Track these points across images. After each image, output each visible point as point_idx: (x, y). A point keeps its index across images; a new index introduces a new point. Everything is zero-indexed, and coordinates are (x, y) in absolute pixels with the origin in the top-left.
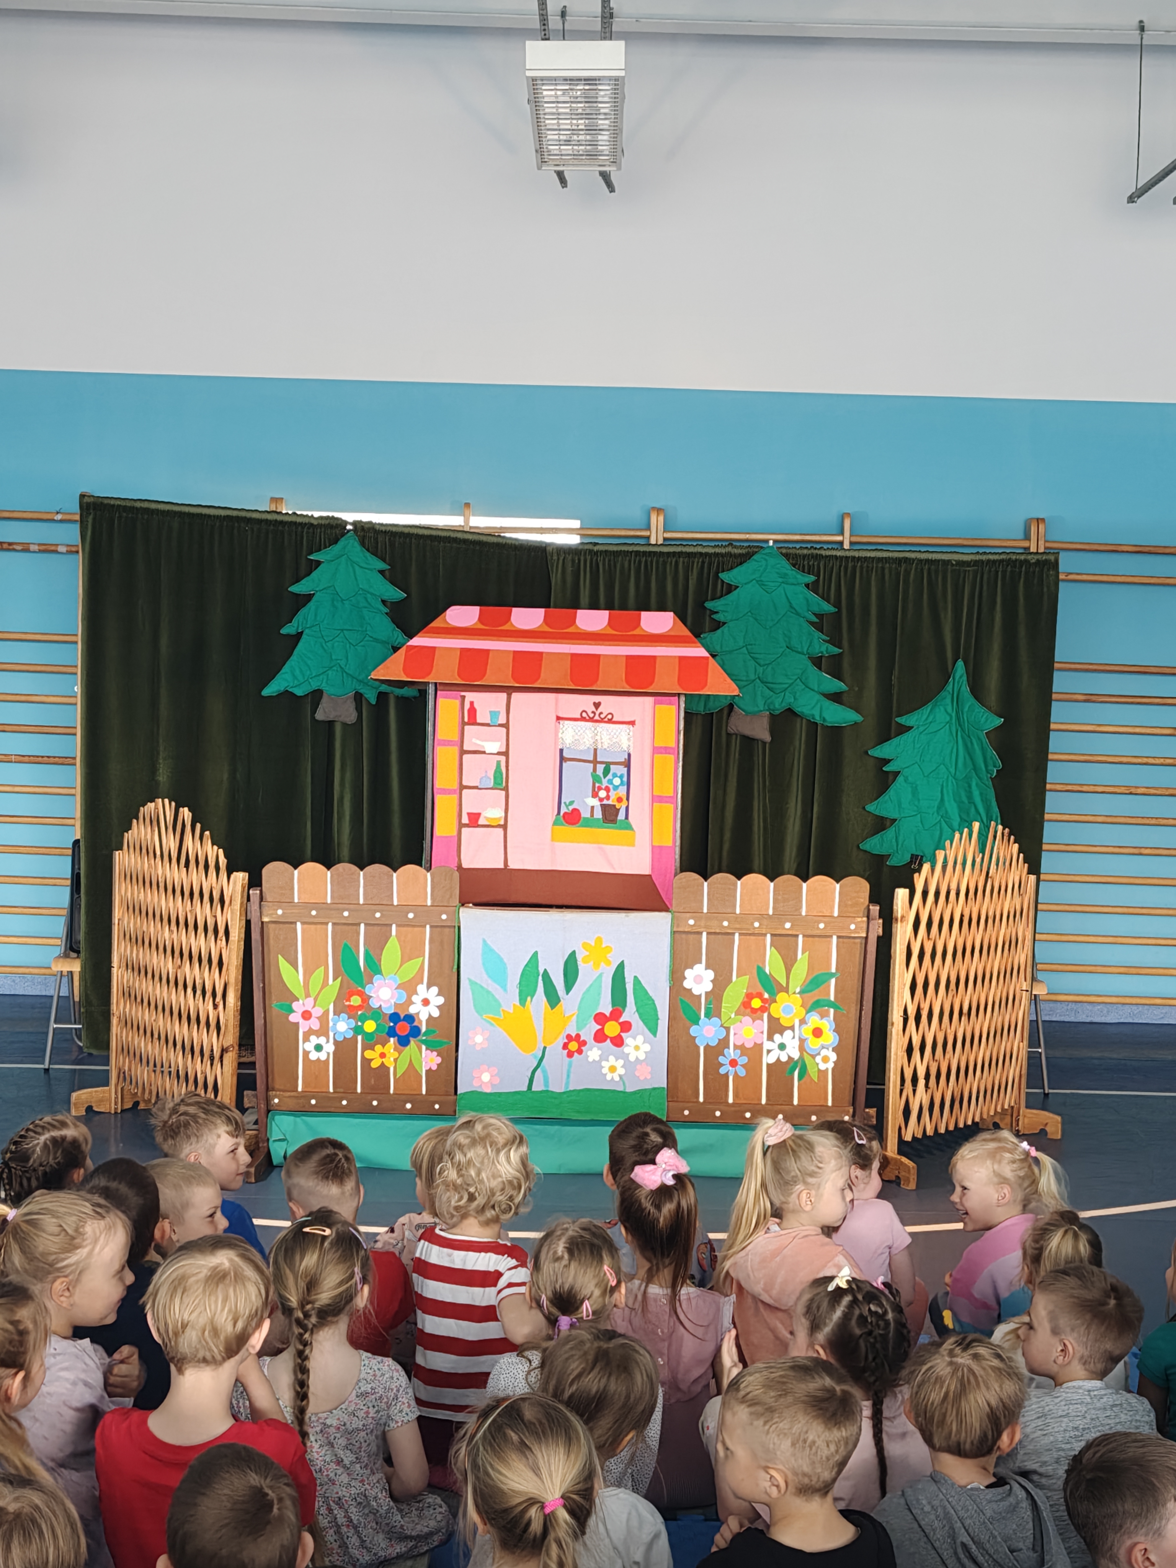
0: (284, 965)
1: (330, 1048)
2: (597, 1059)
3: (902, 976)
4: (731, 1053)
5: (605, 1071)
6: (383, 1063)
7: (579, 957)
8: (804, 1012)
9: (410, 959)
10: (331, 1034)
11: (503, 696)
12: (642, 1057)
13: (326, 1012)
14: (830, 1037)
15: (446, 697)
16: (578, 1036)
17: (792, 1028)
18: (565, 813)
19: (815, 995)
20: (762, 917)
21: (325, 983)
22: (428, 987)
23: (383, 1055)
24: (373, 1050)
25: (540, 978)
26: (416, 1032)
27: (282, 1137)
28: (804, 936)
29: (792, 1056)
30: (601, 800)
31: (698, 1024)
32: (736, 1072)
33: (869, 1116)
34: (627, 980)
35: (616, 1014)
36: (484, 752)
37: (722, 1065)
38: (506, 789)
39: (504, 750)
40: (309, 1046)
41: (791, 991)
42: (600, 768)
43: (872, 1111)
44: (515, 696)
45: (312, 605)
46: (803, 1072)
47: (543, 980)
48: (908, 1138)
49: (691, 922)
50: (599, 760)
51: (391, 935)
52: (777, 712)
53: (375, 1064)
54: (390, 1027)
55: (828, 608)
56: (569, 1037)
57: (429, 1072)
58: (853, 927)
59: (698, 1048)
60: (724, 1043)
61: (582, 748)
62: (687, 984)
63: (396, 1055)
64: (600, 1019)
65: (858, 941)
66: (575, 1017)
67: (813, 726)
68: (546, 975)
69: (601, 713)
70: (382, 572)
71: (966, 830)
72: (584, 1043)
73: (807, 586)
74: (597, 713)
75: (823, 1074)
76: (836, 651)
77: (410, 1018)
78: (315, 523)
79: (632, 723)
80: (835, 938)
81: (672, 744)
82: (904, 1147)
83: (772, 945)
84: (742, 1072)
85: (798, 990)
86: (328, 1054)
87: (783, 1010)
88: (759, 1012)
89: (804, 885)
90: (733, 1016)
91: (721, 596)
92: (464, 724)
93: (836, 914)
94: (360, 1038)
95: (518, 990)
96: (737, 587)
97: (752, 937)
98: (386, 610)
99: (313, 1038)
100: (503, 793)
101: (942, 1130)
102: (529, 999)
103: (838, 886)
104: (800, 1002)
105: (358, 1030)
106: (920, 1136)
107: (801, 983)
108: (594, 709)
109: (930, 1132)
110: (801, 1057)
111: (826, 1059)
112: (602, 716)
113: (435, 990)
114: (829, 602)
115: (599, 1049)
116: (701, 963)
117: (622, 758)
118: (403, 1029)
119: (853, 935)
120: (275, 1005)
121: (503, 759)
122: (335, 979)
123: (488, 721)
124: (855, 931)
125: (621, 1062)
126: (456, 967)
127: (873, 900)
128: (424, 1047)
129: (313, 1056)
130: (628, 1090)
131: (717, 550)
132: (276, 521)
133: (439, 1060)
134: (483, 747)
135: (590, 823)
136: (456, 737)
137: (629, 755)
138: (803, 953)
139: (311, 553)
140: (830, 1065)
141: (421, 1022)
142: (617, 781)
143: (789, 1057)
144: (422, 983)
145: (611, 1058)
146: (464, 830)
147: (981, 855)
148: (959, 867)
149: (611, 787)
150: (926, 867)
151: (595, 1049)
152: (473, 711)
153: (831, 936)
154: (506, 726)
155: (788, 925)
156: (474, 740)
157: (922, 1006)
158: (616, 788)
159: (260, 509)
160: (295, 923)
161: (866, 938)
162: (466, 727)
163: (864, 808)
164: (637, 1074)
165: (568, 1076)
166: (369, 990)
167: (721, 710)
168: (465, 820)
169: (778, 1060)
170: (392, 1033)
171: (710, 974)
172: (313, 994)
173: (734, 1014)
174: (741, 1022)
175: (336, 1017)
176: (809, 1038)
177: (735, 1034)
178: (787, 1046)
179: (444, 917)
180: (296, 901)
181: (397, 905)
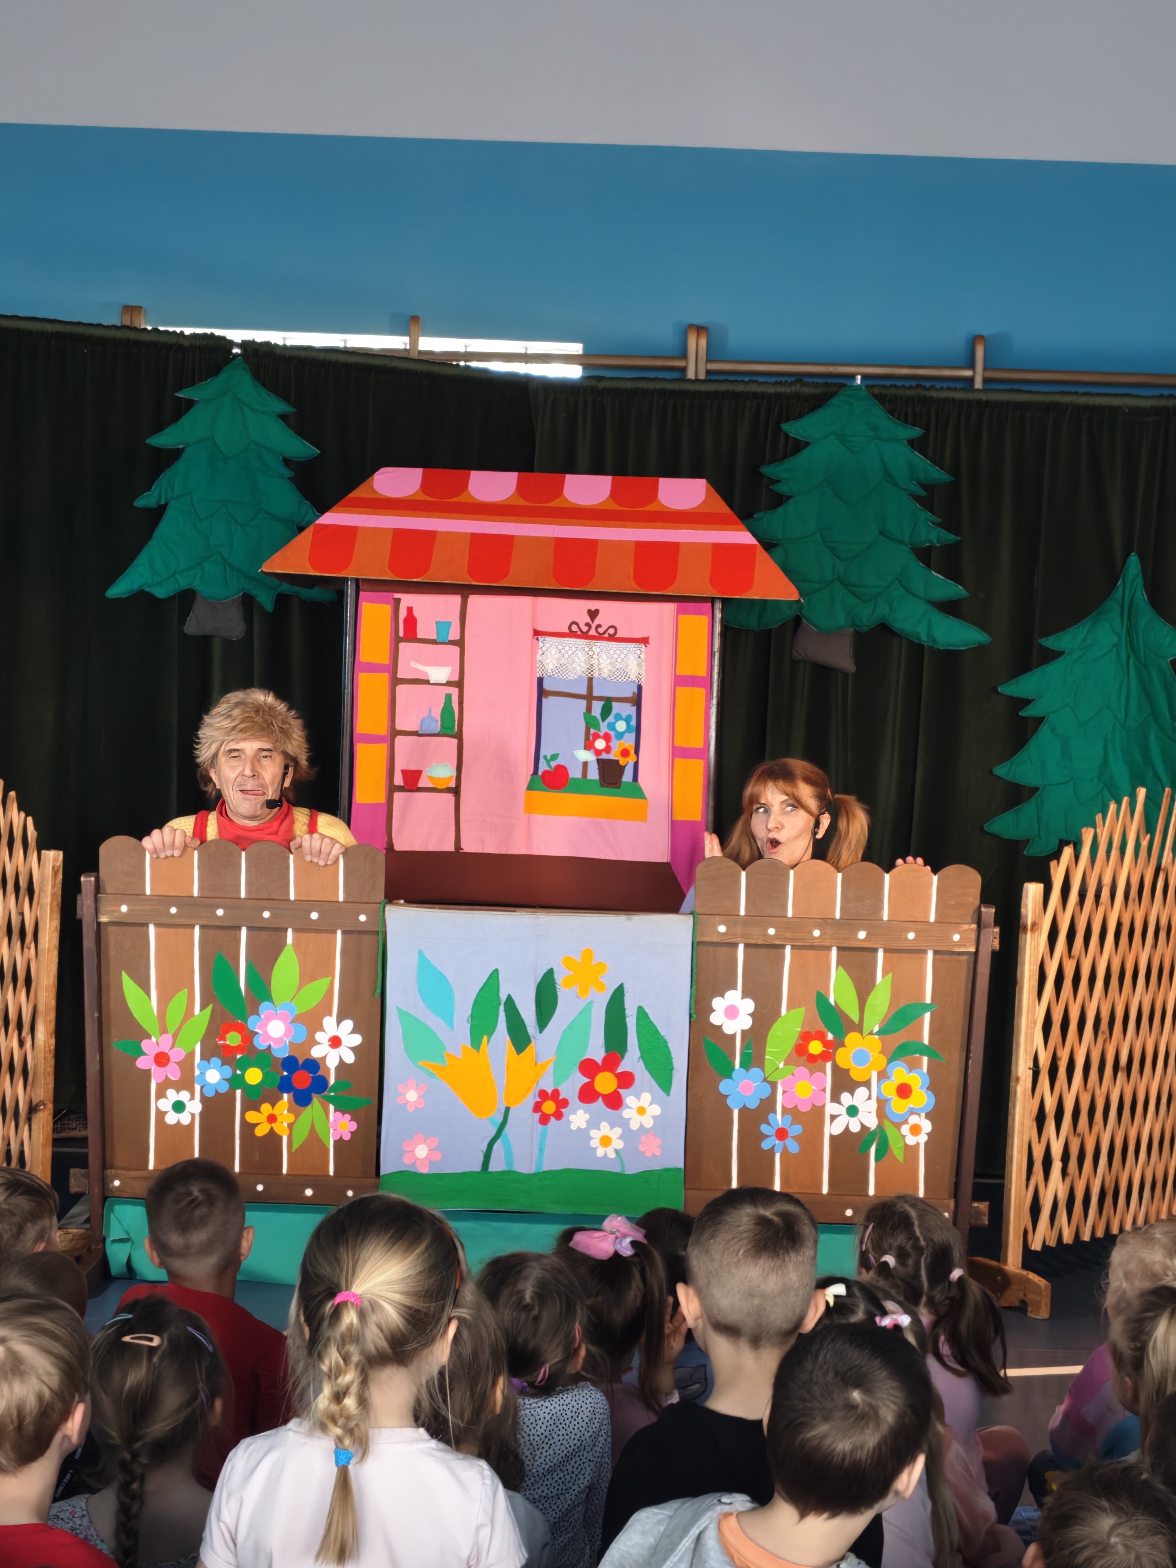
0: (129, 985)
1: (195, 1107)
2: (584, 1125)
3: (1032, 1010)
4: (779, 1118)
5: (595, 1143)
6: (272, 1128)
7: (559, 978)
8: (883, 1059)
9: (313, 979)
10: (197, 1088)
11: (455, 600)
12: (649, 1123)
13: (192, 1054)
14: (922, 1098)
15: (372, 601)
16: (556, 1092)
17: (867, 1084)
18: (545, 772)
19: (900, 1037)
20: (825, 922)
21: (189, 1013)
22: (339, 1022)
23: (272, 1119)
24: (259, 1110)
25: (502, 1008)
26: (321, 1084)
27: (124, 1236)
28: (885, 951)
29: (867, 1124)
30: (598, 752)
31: (730, 1077)
32: (785, 1148)
33: (979, 1213)
34: (627, 1012)
35: (612, 1060)
36: (427, 682)
37: (765, 1137)
38: (459, 736)
39: (456, 678)
40: (165, 1105)
41: (866, 1030)
42: (597, 706)
43: (983, 1206)
44: (475, 601)
45: (180, 465)
46: (883, 1150)
47: (505, 1011)
48: (1036, 1245)
49: (722, 929)
50: (596, 693)
51: (285, 944)
52: (866, 629)
53: (261, 1131)
54: (283, 1078)
55: (938, 475)
56: (543, 1094)
57: (339, 1143)
58: (956, 937)
59: (730, 1112)
60: (768, 1105)
61: (572, 676)
62: (716, 1019)
63: (291, 1118)
64: (588, 1068)
65: (964, 958)
66: (551, 1065)
67: (917, 649)
68: (510, 1004)
69: (599, 626)
70: (283, 417)
71: (1125, 799)
72: (564, 1103)
73: (911, 443)
74: (594, 626)
75: (911, 1151)
76: (952, 538)
77: (314, 1065)
78: (186, 343)
79: (645, 641)
80: (930, 955)
81: (702, 672)
82: (1030, 1259)
83: (839, 963)
84: (793, 1147)
85: (876, 1029)
86: (193, 1115)
87: (855, 1059)
88: (820, 1060)
89: (887, 877)
90: (781, 1065)
91: (785, 457)
92: (396, 641)
93: (932, 919)
94: (238, 1093)
95: (469, 1026)
96: (807, 444)
97: (811, 952)
98: (288, 473)
99: (171, 1093)
100: (455, 741)
101: (1086, 1237)
102: (485, 1038)
103: (935, 878)
104: (878, 1046)
105: (236, 1081)
106: (1052, 1243)
107: (880, 1018)
108: (589, 620)
109: (1068, 1238)
110: (880, 1126)
111: (916, 1130)
112: (601, 630)
113: (348, 1024)
114: (942, 467)
115: (585, 1112)
116: (735, 988)
117: (629, 692)
118: (302, 1080)
119: (957, 950)
120: (118, 1046)
121: (454, 692)
122: (203, 1007)
123: (434, 637)
124: (958, 944)
125: (618, 1131)
126: (379, 990)
127: (985, 899)
128: (332, 1108)
129: (171, 1118)
130: (627, 1172)
131: (780, 389)
132: (128, 340)
133: (354, 1126)
134: (426, 674)
135: (582, 786)
136: (384, 659)
137: (640, 688)
138: (883, 976)
139: (180, 388)
140: (922, 1139)
141: (328, 1069)
142: (621, 726)
143: (863, 1126)
144: (330, 1015)
145: (604, 1126)
146: (397, 795)
147: (1148, 836)
148: (1114, 853)
149: (612, 733)
150: (1068, 852)
151: (580, 1112)
152: (411, 621)
153: (924, 952)
154: (460, 643)
155: (862, 935)
156: (413, 664)
157: (1059, 1054)
158: (620, 735)
159: (105, 323)
160: (146, 925)
161: (976, 953)
162: (402, 645)
163: (991, 771)
164: (642, 1149)
165: (541, 1150)
166: (252, 1023)
167: (783, 627)
168: (398, 780)
169: (847, 1129)
170: (285, 1086)
171: (749, 1005)
172: (172, 1029)
173: (783, 1063)
174: (793, 1074)
175: (205, 1062)
176: (892, 1099)
177: (784, 1092)
178: (860, 1109)
179: (362, 918)
180: (148, 893)
181: (295, 900)
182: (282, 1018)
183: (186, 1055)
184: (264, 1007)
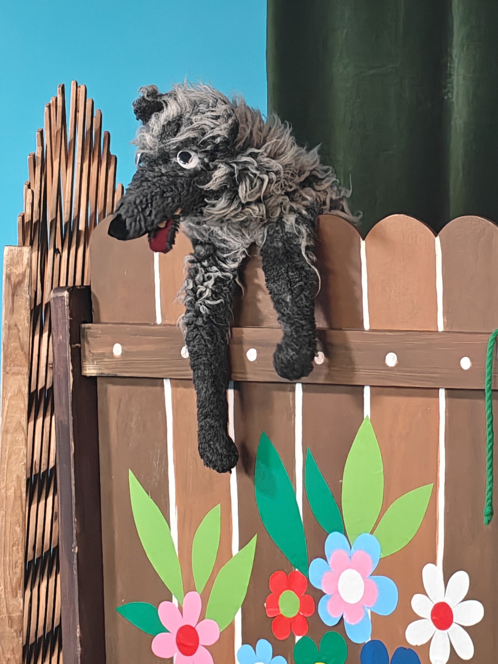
13: (230, 632)
21: (224, 553)
77: (409, 660)
113: (462, 581)
122: (243, 542)
126: (488, 510)
144: (434, 561)
160: (158, 381)
166: (316, 573)
172: (200, 583)
179: (466, 363)
180: (159, 321)
181: (371, 330)
182: (359, 567)
183: (222, 633)
184: (333, 543)
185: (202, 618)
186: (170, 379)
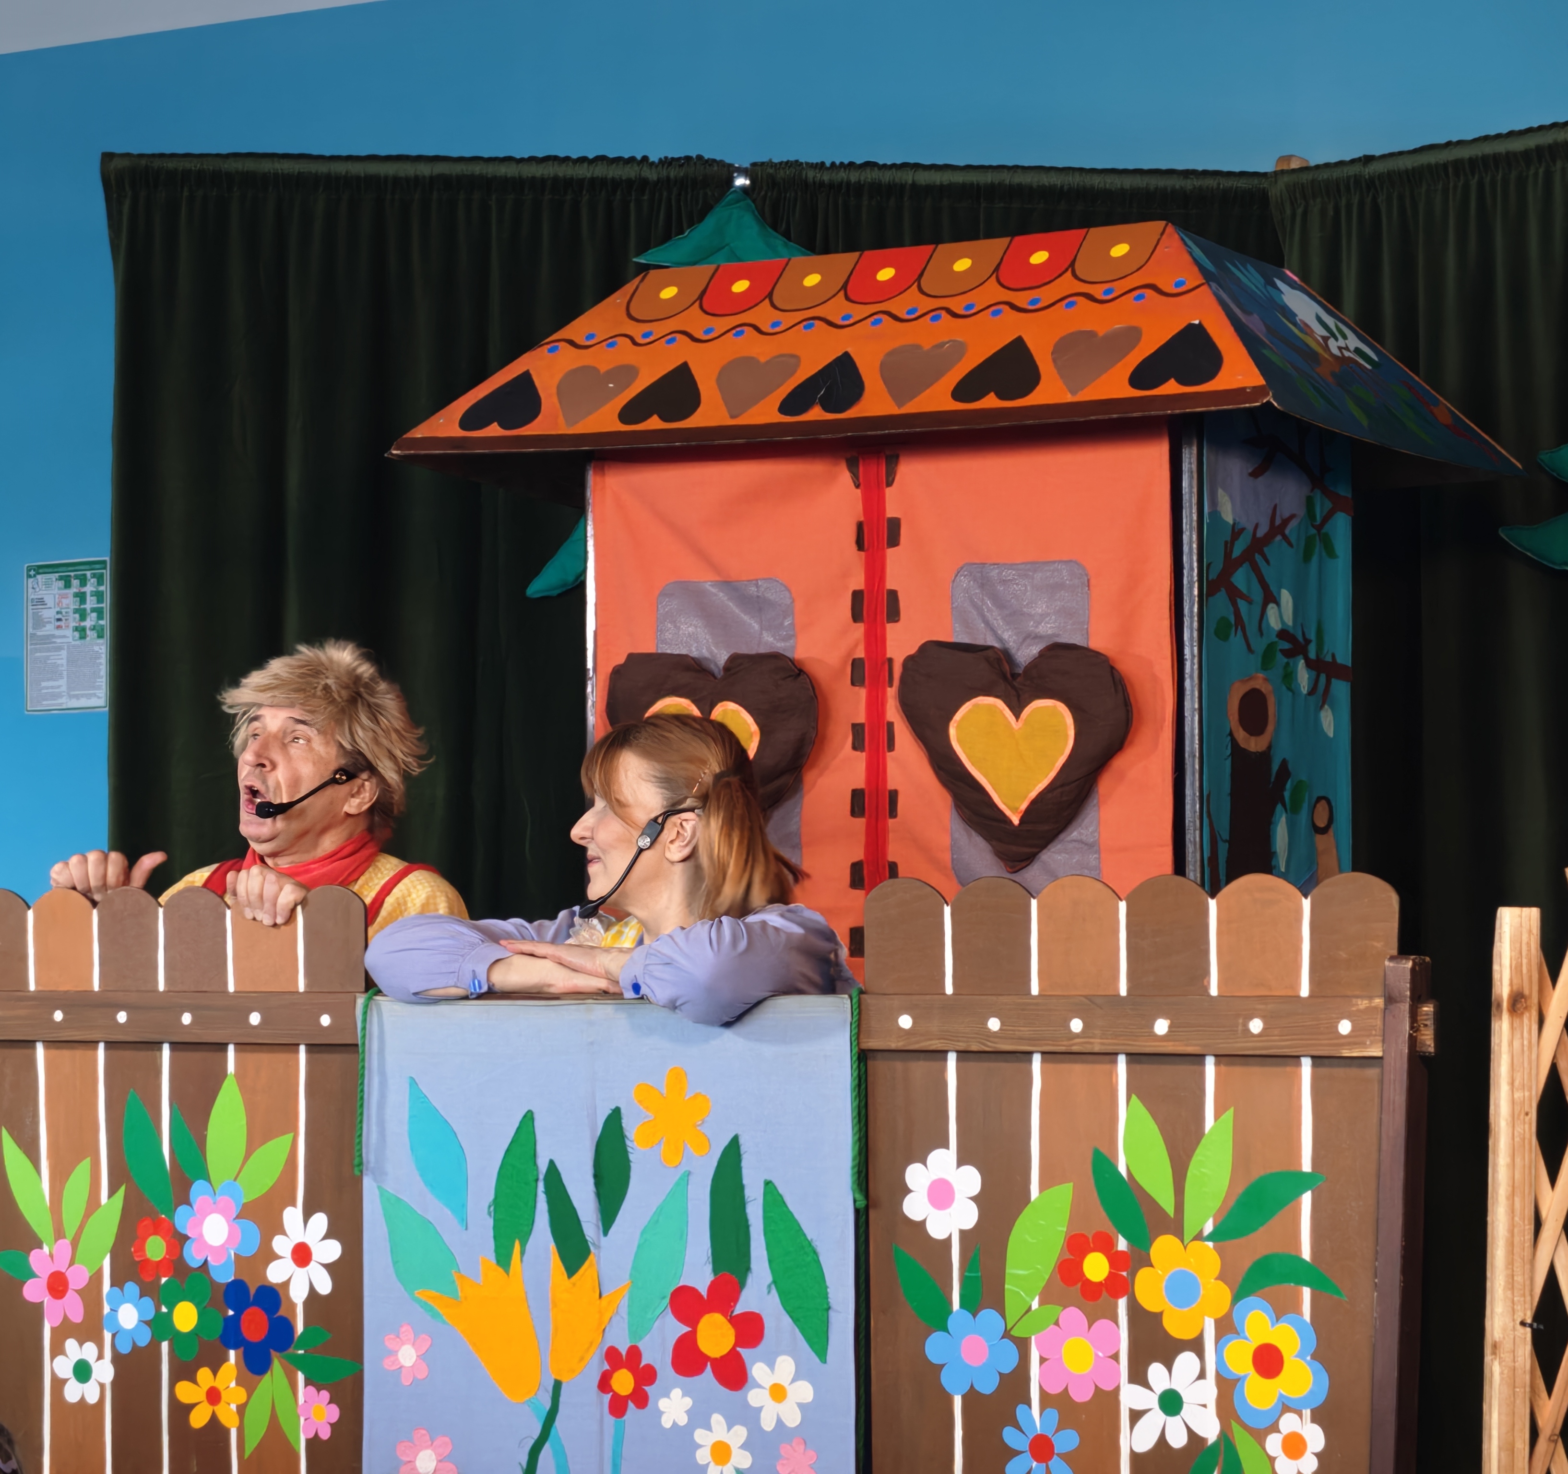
0: (11, 1153)
1: (105, 1372)
2: (683, 1420)
4: (1035, 1416)
5: (703, 1456)
6: (214, 1415)
7: (631, 1127)
9: (267, 1137)
10: (107, 1336)
12: (793, 1419)
13: (97, 1279)
14: (1303, 1377)
17: (1196, 1346)
19: (1257, 1244)
20: (1092, 1003)
21: (93, 1203)
22: (307, 1218)
23: (214, 1396)
24: (194, 1381)
25: (541, 1186)
26: (283, 1334)
28: (1216, 1060)
29: (1201, 1433)
31: (944, 1328)
34: (747, 1191)
35: (725, 1290)
37: (1013, 1454)
40: (63, 1367)
47: (547, 1192)
49: (906, 1022)
51: (224, 1074)
53: (198, 1419)
54: (227, 1319)
56: (612, 1355)
57: (313, 1443)
58: (1345, 1027)
59: (947, 1400)
60: (1014, 1387)
62: (913, 1208)
63: (241, 1395)
64: (686, 1305)
66: (625, 1300)
68: (554, 1180)
72: (649, 1375)
77: (269, 1298)
80: (1306, 1069)
83: (1131, 1088)
85: (1209, 1228)
86: (102, 1386)
87: (1171, 1290)
88: (1105, 1295)
89: (1214, 906)
90: (1035, 1305)
93: (1305, 991)
94: (165, 1346)
95: (491, 1222)
97: (1079, 1068)
99: (72, 1347)
102: (517, 1248)
103: (1307, 905)
104: (1215, 1264)
105: (161, 1327)
111: (1294, 1446)
113: (320, 1221)
115: (685, 1394)
116: (945, 1145)
118: (255, 1325)
119: (1346, 1053)
122: (112, 1192)
124: (1349, 1042)
125: (740, 1433)
128: (301, 1377)
129: (73, 1392)
133: (335, 1413)
140: (1308, 1465)
141: (293, 1306)
143: (1192, 1434)
144: (294, 1204)
145: (717, 1420)
151: (676, 1393)
153: (1292, 1060)
155: (1162, 1026)
160: (31, 1046)
161: (1383, 1060)
164: (782, 1470)
165: (616, 1467)
166: (182, 1218)
169: (1162, 1440)
170: (230, 1336)
171: (971, 1180)
172: (70, 1231)
173: (1037, 1299)
174: (1057, 1323)
175: (116, 1289)
176: (1245, 1377)
177: (1042, 1360)
178: (1185, 1399)
179: (325, 1020)
180: (32, 987)
181: (235, 992)
182: (223, 1212)
183: (91, 1278)
184: (198, 1189)
185: (72, 1263)
186: (44, 1042)
